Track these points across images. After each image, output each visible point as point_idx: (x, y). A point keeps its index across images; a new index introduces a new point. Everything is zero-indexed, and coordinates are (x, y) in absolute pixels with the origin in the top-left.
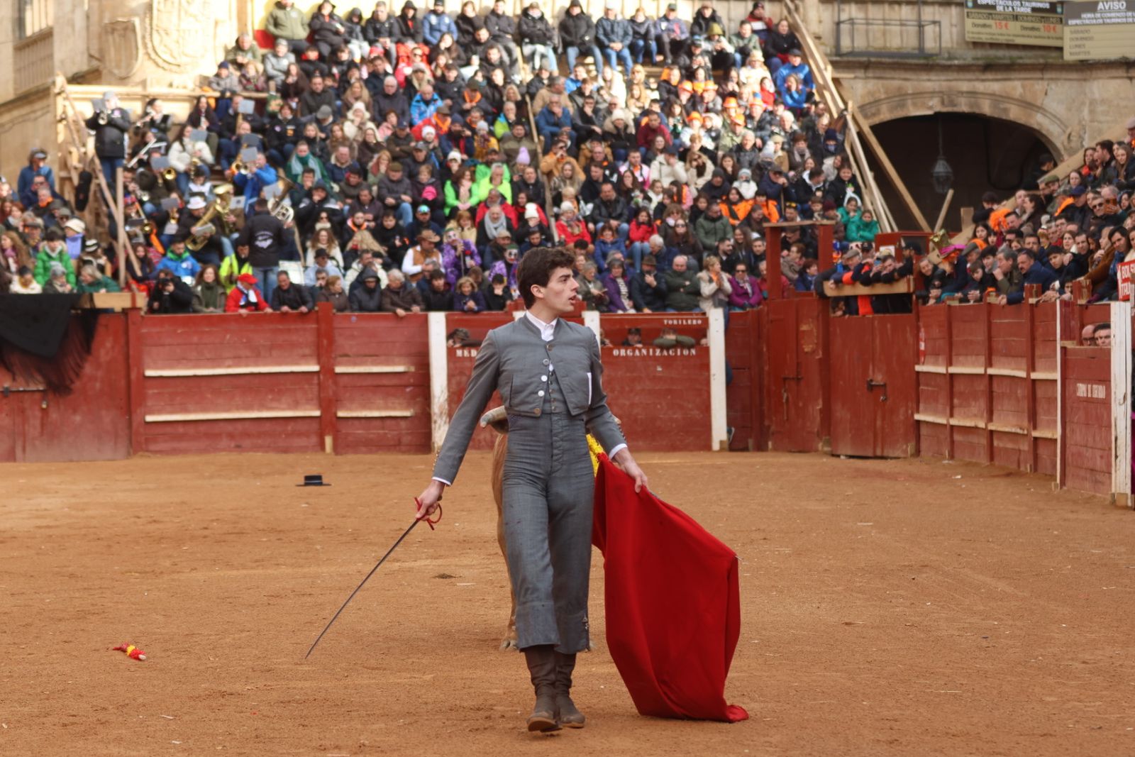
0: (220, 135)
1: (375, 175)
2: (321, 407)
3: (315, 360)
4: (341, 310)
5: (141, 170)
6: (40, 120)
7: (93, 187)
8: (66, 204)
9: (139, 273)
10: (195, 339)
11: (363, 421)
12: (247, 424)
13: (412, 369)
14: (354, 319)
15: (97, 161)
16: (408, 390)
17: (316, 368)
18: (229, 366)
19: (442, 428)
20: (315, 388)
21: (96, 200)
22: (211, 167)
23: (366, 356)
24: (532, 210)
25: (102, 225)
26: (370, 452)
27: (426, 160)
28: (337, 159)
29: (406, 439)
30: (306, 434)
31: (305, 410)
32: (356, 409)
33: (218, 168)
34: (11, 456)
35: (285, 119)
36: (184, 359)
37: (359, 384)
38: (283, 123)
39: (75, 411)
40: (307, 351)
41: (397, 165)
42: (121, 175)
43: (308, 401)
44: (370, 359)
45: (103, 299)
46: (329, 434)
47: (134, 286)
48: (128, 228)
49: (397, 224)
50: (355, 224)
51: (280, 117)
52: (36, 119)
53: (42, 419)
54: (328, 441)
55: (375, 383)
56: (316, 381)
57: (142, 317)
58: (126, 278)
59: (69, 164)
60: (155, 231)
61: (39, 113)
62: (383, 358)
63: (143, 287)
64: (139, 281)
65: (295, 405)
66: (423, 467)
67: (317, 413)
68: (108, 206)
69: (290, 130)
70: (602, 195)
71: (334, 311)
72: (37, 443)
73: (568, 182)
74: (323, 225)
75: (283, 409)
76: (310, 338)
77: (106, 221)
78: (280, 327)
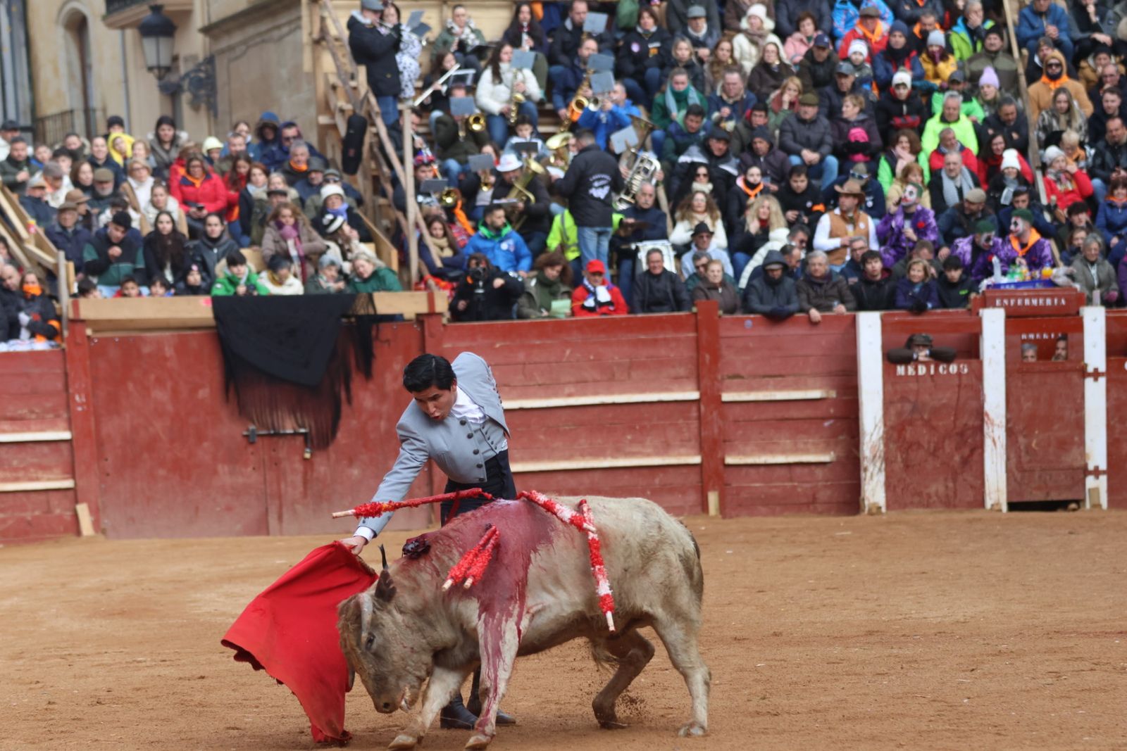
0: (552, 61)
1: (776, 113)
2: (701, 450)
3: (693, 384)
4: (731, 310)
5: (437, 114)
6: (289, 39)
7: (368, 139)
8: (327, 164)
9: (439, 264)
10: (521, 356)
11: (762, 469)
12: (597, 475)
13: (833, 394)
14: (749, 323)
15: (373, 100)
16: (827, 424)
17: (695, 395)
18: (570, 395)
19: (875, 479)
20: (694, 424)
21: (373, 157)
22: (540, 103)
23: (765, 376)
24: (1011, 159)
25: (384, 195)
26: (773, 514)
27: (855, 88)
28: (724, 89)
29: (824, 495)
30: (682, 490)
31: (680, 455)
32: (751, 454)
33: (549, 106)
34: (261, 527)
35: (647, 31)
36: (505, 385)
37: (755, 418)
38: (643, 39)
39: (351, 462)
40: (682, 371)
41: (811, 97)
42: (409, 122)
43: (684, 442)
44: (771, 381)
45: (386, 303)
46: (714, 489)
47: (432, 282)
48: (420, 198)
49: (809, 185)
50: (747, 183)
51: (639, 30)
52: (281, 38)
53: (305, 473)
54: (713, 498)
55: (779, 415)
56: (694, 414)
57: (444, 325)
58: (420, 271)
59: (332, 107)
60: (460, 203)
61: (285, 30)
62: (790, 379)
63: (443, 284)
64: (438, 274)
65: (666, 449)
66: (849, 533)
67: (697, 459)
68: (391, 166)
69: (654, 46)
70: (1108, 136)
71: (721, 312)
72: (299, 507)
73: (1063, 119)
74: (702, 187)
75: (648, 455)
76: (687, 352)
77: (389, 189)
78: (643, 337)
